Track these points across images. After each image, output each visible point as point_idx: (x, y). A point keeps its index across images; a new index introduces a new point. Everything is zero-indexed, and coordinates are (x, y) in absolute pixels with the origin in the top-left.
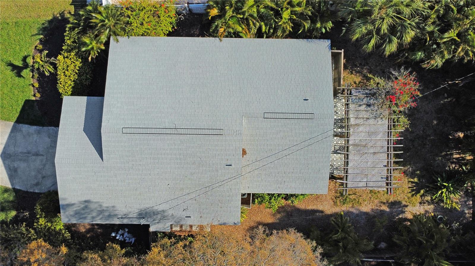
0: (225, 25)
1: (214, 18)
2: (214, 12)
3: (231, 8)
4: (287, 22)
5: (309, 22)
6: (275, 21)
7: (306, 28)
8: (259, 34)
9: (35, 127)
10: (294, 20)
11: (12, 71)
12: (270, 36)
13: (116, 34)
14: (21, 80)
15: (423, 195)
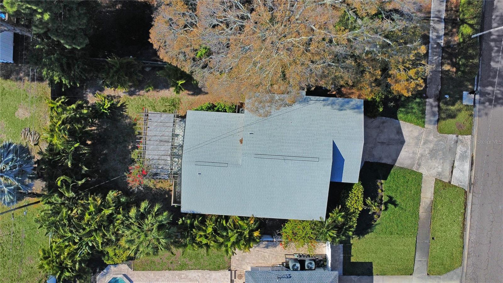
0: (249, 225)
1: (256, 230)
2: (256, 234)
3: (245, 236)
4: (209, 225)
5: (195, 225)
6: (217, 226)
7: (197, 221)
8: (227, 218)
10: (204, 227)
11: (395, 201)
12: (220, 217)
13: (321, 222)
14: (390, 194)
15: (118, 102)
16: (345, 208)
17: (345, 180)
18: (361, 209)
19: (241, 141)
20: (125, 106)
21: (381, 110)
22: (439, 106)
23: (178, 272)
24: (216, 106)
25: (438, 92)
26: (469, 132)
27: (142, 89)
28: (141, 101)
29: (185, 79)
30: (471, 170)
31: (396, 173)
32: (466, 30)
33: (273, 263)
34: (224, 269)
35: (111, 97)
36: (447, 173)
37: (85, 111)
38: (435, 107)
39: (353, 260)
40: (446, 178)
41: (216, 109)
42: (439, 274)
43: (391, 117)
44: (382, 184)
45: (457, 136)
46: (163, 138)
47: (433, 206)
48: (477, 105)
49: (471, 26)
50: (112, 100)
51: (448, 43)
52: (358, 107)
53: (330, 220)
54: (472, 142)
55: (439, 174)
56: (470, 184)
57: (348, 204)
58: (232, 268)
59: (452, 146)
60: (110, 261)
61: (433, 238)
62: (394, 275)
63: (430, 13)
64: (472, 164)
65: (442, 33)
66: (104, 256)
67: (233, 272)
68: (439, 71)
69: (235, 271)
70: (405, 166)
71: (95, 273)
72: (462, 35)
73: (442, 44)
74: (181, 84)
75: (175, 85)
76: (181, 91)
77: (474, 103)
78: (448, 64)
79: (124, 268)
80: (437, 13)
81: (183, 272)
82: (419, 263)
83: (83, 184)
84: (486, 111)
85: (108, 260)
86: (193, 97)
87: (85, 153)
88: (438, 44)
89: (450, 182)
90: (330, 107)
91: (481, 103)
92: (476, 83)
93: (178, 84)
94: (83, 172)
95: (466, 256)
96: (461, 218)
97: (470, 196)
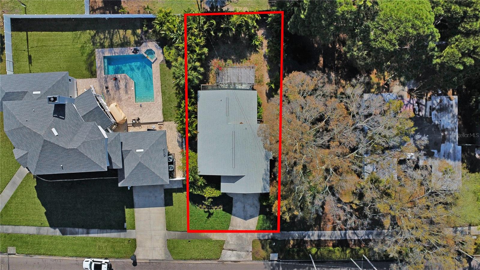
0: (193, 131)
1: (191, 135)
4: (192, 107)
5: (191, 99)
6: (191, 112)
7: (194, 100)
8: (196, 117)
9: (233, 209)
10: (191, 105)
11: (210, 217)
12: (196, 113)
13: (197, 173)
14: (214, 214)
15: (259, 49)
16: (206, 186)
17: (222, 184)
18: (205, 196)
19: (241, 123)
20: (257, 53)
21: (264, 204)
22: (268, 239)
23: (161, 90)
24: (260, 107)
25: (277, 238)
26: (255, 258)
27: (268, 63)
28: (260, 62)
29: (275, 88)
30: (231, 262)
31: (227, 216)
32: (314, 250)
33: (169, 146)
34: (164, 118)
35: (262, 45)
36: (229, 247)
37: (253, 31)
38: (268, 237)
39: (174, 194)
40: (226, 247)
41: (259, 107)
42: (168, 246)
43: (260, 211)
44: (220, 208)
45: (251, 252)
46: (240, 78)
47: (209, 240)
48: (270, 263)
49: (316, 253)
50: (260, 45)
51: (306, 242)
52: (265, 189)
53: (198, 177)
54: (248, 261)
55: (228, 242)
56: (223, 261)
57: (208, 188)
58: (165, 122)
59: (245, 249)
60: (165, 50)
61: (189, 241)
62: (166, 219)
63: (323, 230)
64: (235, 262)
65: (312, 239)
66: (168, 47)
67: (162, 123)
68: (289, 238)
69: (163, 124)
70: (231, 222)
71: (157, 41)
72: (311, 249)
73: (305, 239)
74: (272, 86)
75: (271, 82)
76: (268, 86)
77: (272, 261)
78: (294, 243)
79: (161, 58)
80: (323, 234)
81: (161, 94)
82: (174, 234)
83: (211, 34)
84: (267, 267)
85: (166, 49)
86: (265, 93)
87: (229, 34)
88: (305, 237)
89: (223, 249)
90: (264, 173)
91: (272, 265)
92: (283, 261)
93: (272, 84)
94: (218, 34)
95: (180, 262)
96: (202, 257)
97: (216, 262)
